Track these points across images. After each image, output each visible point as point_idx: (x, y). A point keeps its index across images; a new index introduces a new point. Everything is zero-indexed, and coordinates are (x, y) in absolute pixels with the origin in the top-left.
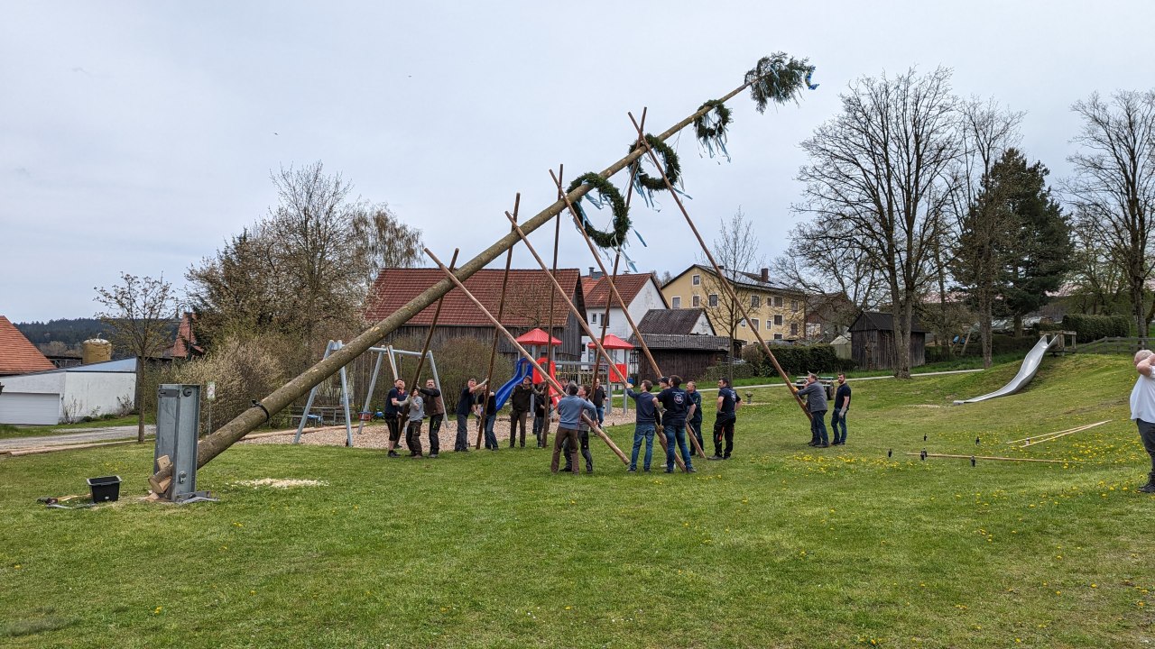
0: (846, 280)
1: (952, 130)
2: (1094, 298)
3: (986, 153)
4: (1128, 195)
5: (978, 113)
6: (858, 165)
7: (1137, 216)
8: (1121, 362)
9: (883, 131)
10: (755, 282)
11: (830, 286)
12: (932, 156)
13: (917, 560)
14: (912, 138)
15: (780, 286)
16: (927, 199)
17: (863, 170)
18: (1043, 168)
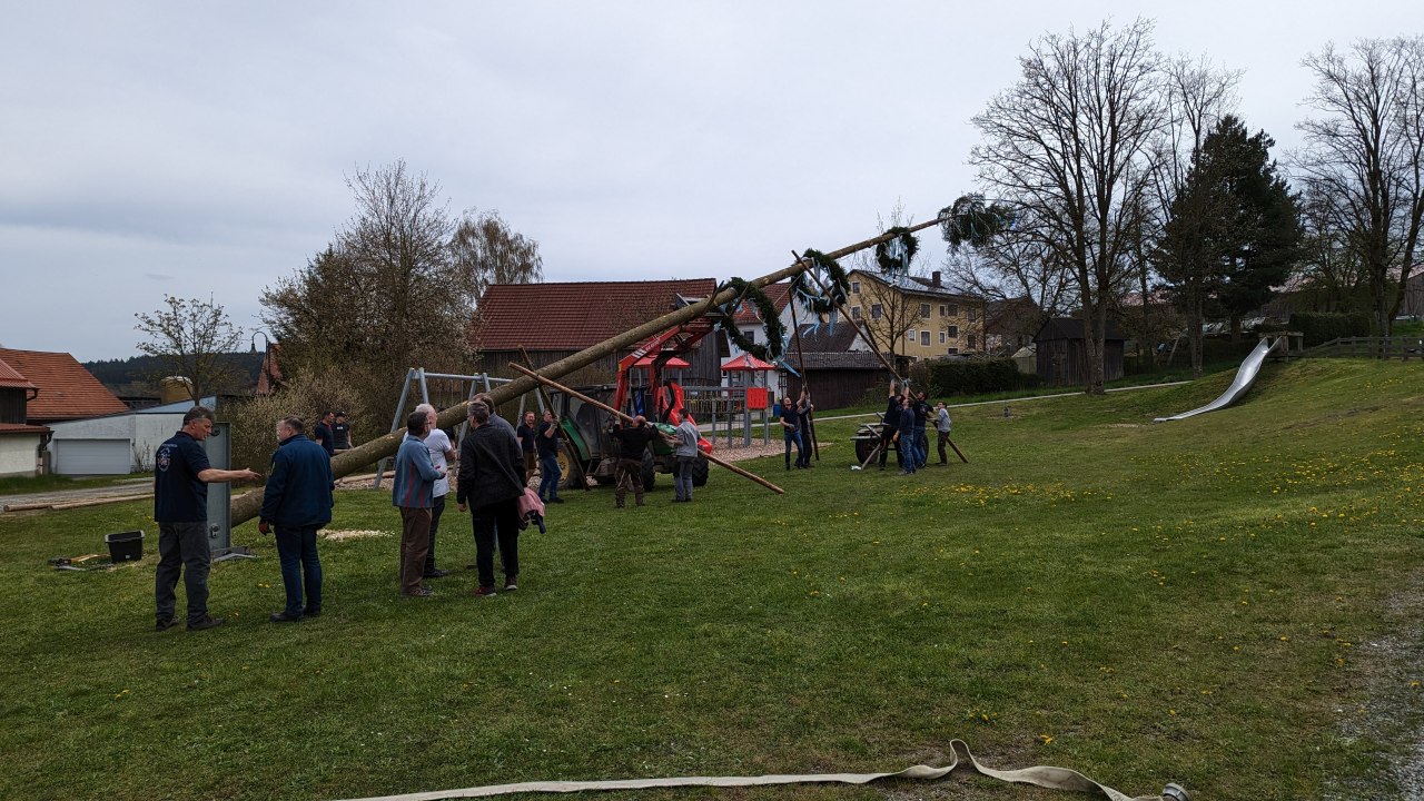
0: (1030, 281)
1: (1155, 95)
2: (1325, 292)
3: (1197, 122)
4: (1369, 166)
5: (1187, 73)
6: (1042, 143)
7: (1380, 192)
8: (1357, 366)
9: (1071, 100)
10: (925, 288)
11: (1012, 290)
12: (1129, 128)
13: (1065, 611)
14: (1107, 106)
15: (953, 292)
16: (1124, 180)
17: (1047, 148)
18: (1267, 139)
